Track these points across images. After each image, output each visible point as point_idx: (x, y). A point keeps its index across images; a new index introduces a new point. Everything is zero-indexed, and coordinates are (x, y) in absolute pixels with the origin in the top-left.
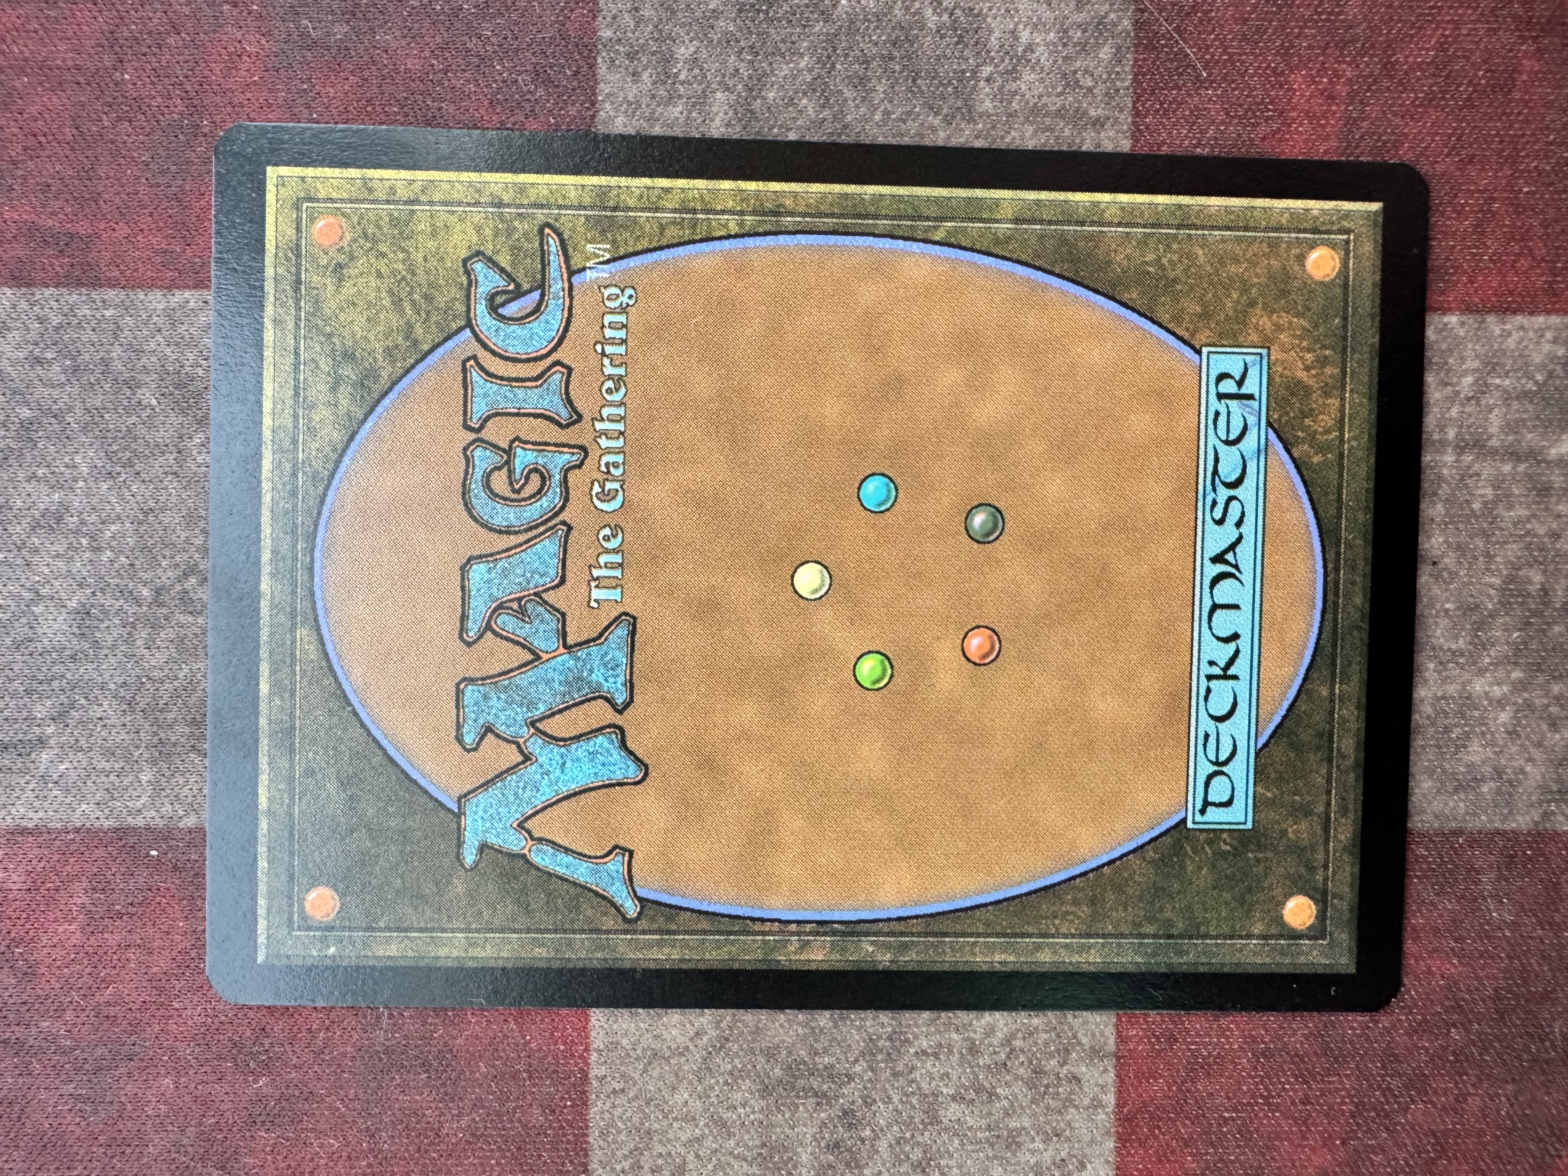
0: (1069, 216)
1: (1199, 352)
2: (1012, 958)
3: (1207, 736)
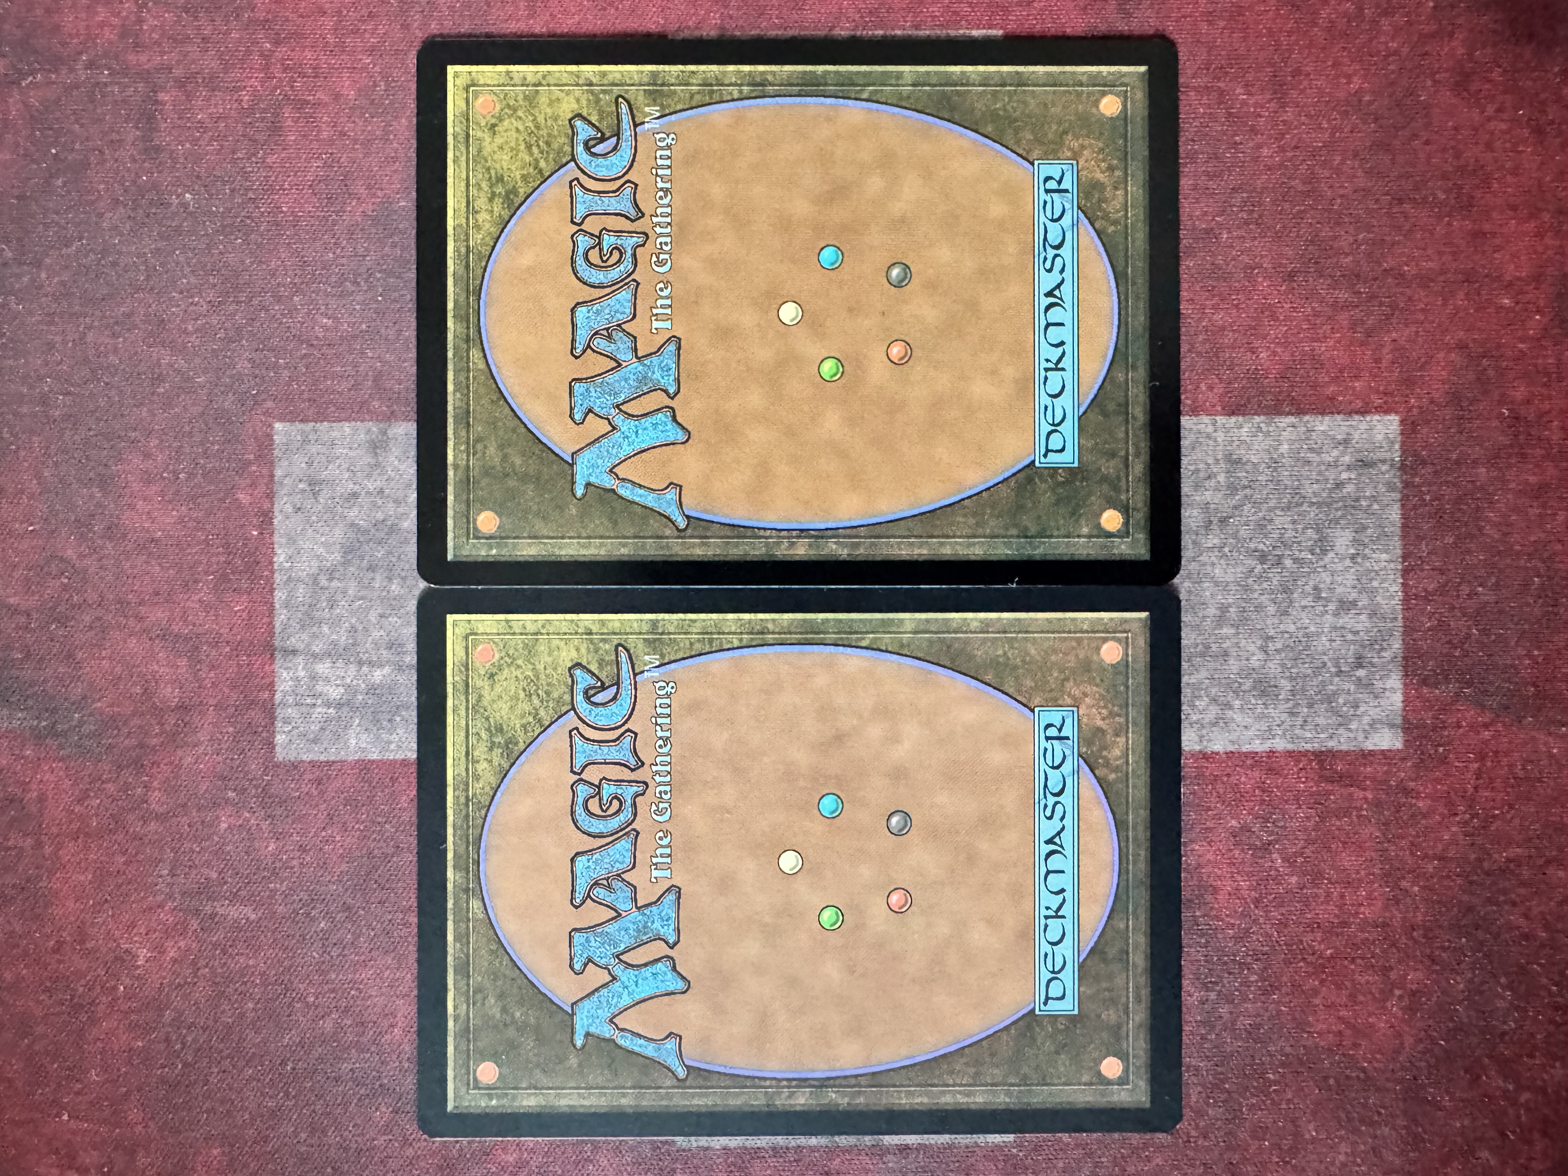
0: (948, 81)
1: (1033, 164)
2: (925, 552)
3: (1046, 408)
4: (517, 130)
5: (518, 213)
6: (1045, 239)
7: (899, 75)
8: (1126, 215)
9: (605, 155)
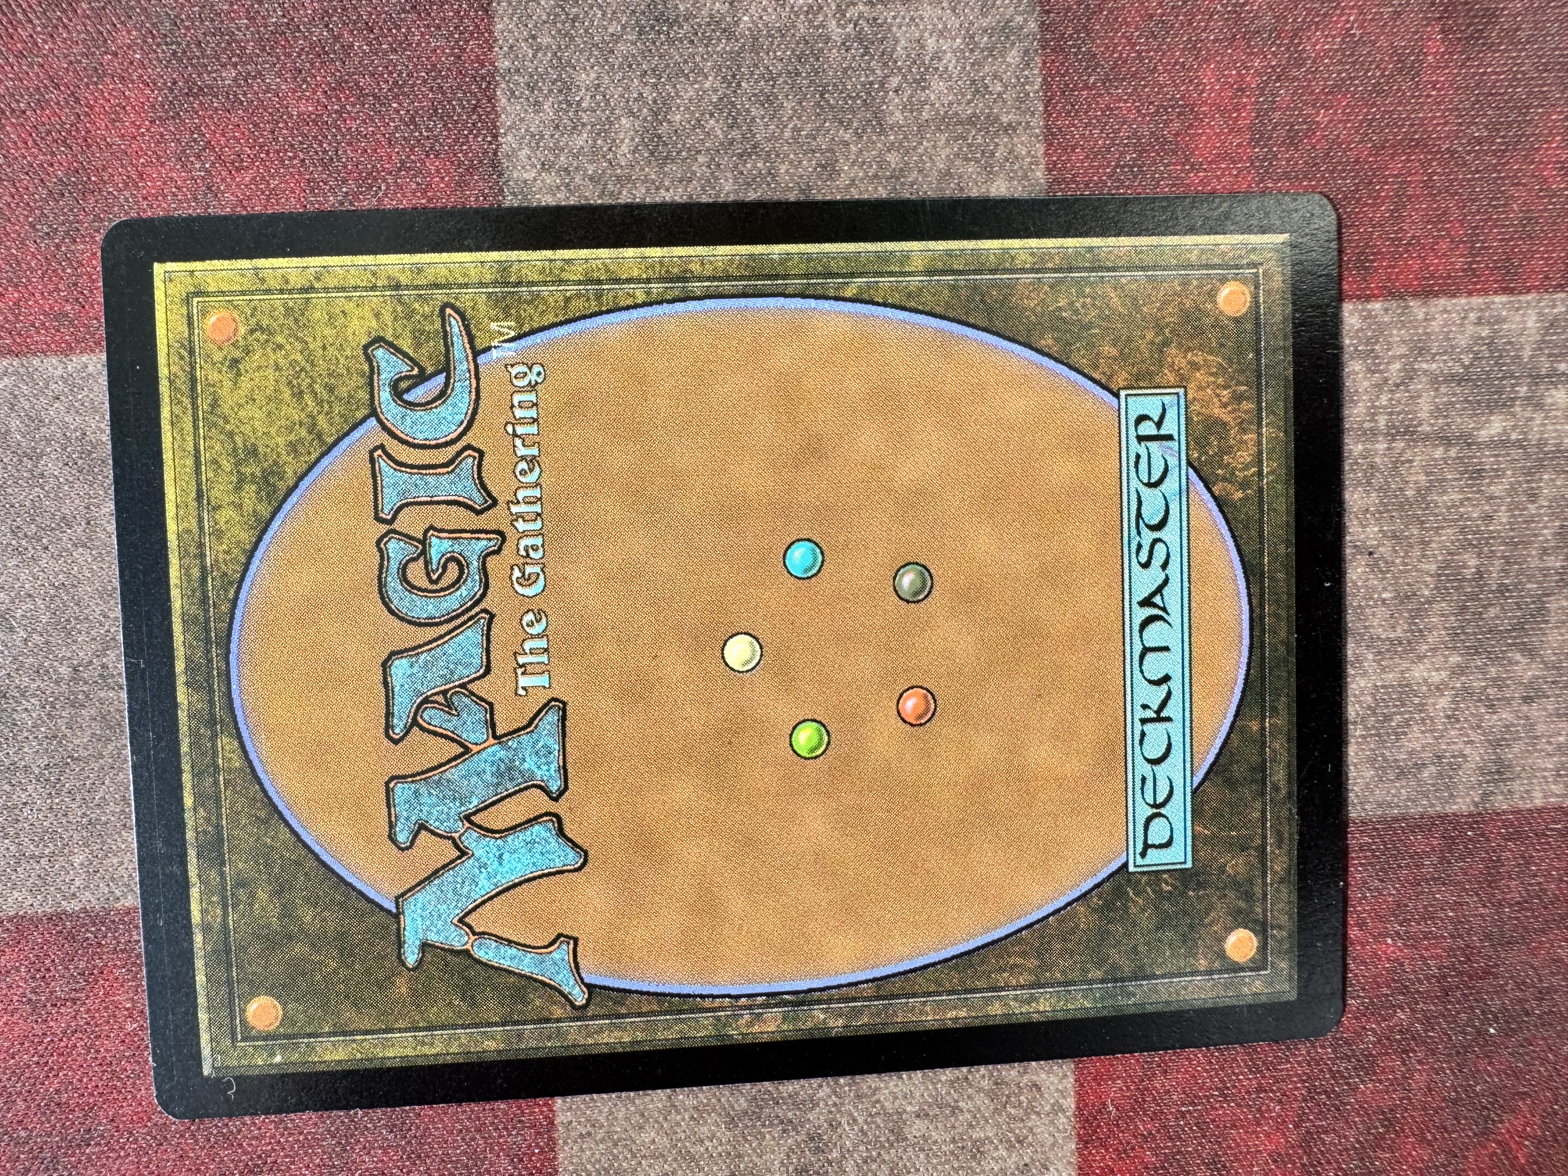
4: (278, 368)
5: (287, 506)
6: (1139, 515)
7: (906, 257)
8: (1260, 474)
9: (425, 405)
